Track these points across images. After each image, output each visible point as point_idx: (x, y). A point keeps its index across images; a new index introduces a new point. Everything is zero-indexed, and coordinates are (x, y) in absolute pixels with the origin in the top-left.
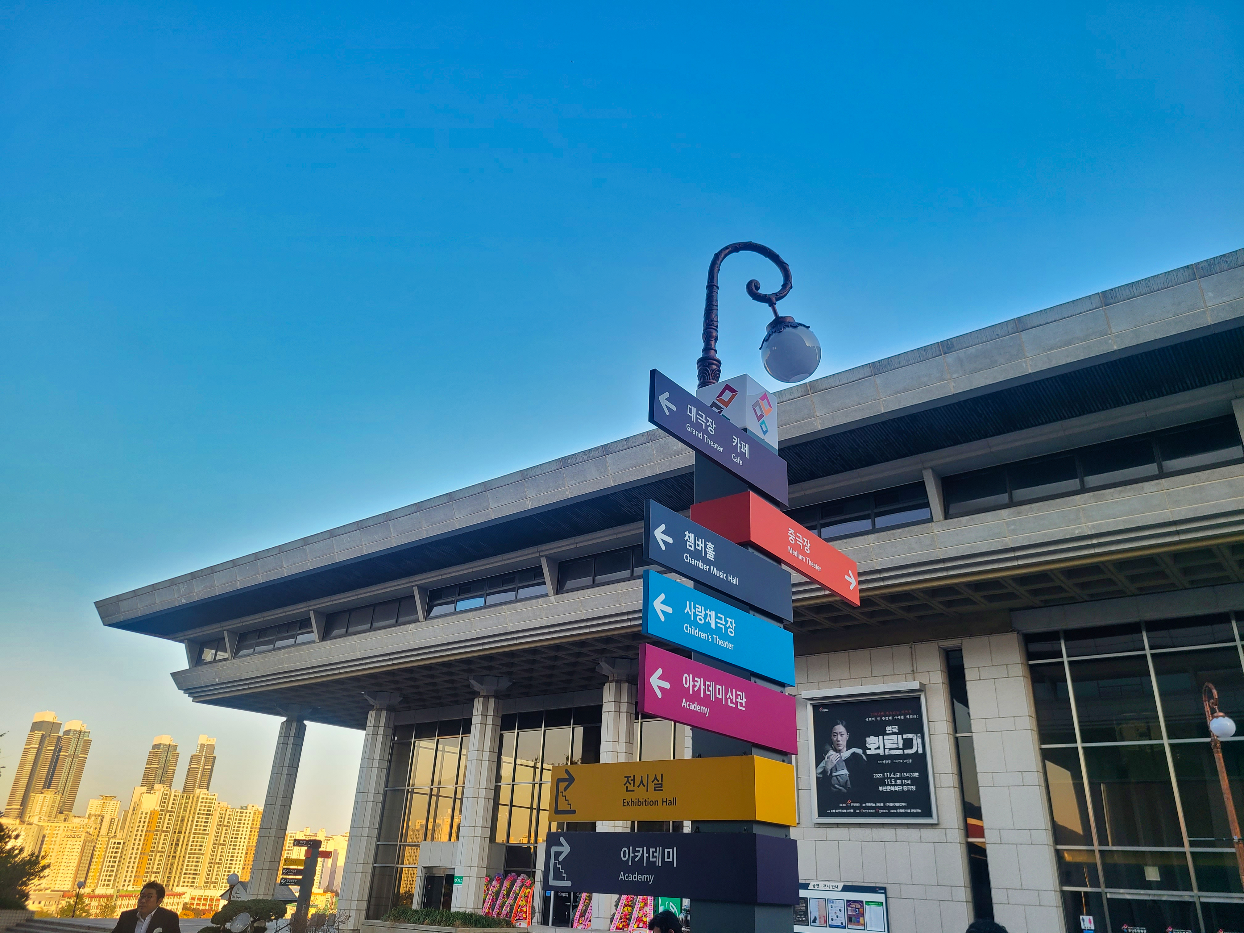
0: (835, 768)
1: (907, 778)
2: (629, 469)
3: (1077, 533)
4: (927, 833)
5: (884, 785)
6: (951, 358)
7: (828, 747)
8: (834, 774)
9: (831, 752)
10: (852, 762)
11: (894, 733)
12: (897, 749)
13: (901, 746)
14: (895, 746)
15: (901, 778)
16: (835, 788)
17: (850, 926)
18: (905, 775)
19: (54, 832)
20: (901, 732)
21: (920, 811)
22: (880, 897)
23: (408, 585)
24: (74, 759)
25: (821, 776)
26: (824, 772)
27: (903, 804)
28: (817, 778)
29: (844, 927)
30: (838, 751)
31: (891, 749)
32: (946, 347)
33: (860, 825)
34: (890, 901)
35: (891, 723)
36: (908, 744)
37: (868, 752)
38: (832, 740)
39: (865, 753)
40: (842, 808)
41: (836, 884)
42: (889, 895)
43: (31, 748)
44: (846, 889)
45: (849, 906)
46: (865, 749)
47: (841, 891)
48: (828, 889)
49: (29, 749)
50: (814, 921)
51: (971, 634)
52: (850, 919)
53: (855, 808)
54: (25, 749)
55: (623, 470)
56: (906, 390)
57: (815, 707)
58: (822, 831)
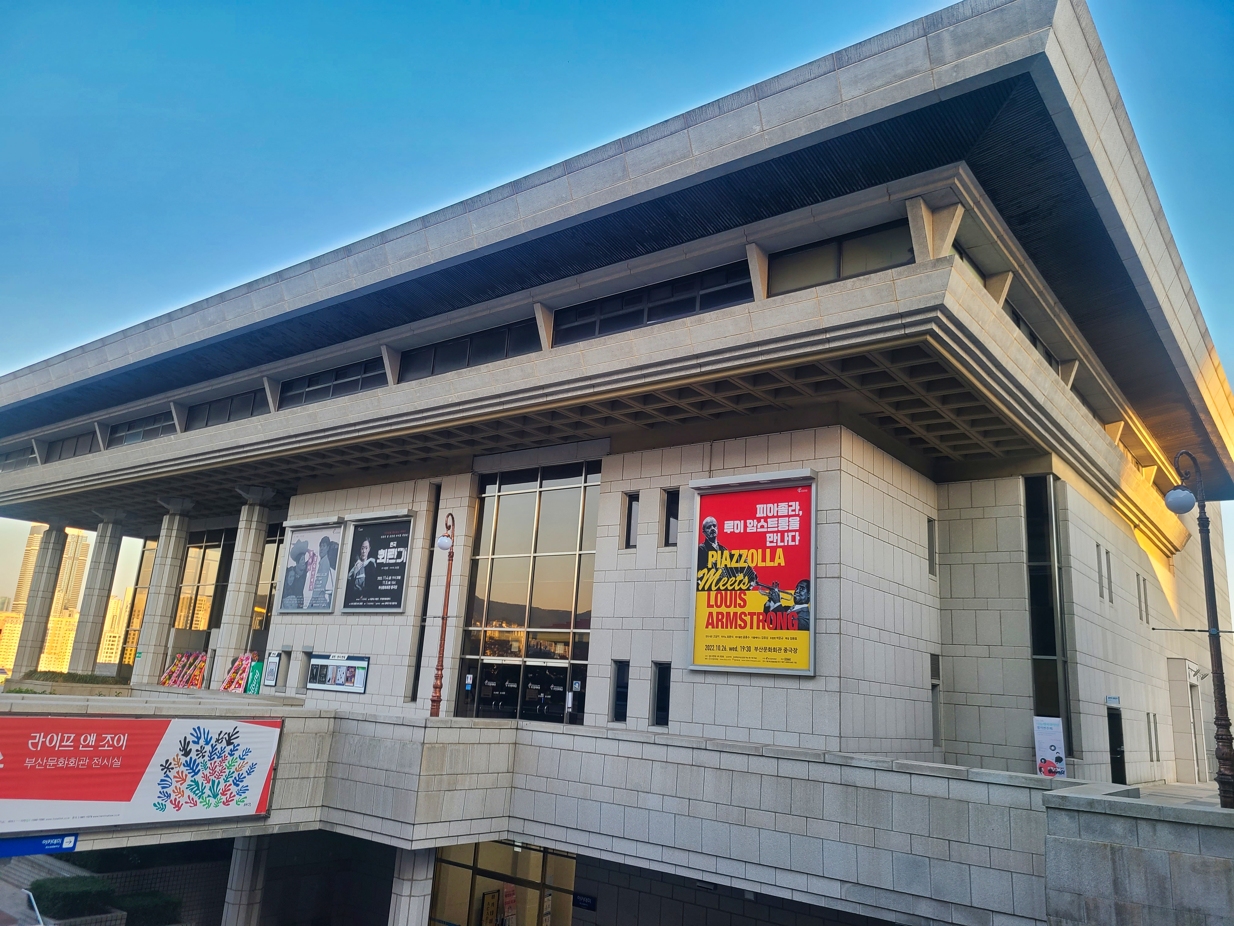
0: (359, 573)
1: (394, 580)
2: (185, 334)
3: (450, 401)
4: (398, 618)
5: (382, 585)
6: (351, 260)
7: (358, 557)
8: (357, 577)
9: (359, 561)
10: (369, 569)
11: (394, 547)
12: (393, 559)
13: (395, 557)
14: (392, 557)
15: (391, 580)
16: (356, 587)
17: (346, 684)
18: (394, 577)
19: (57, 626)
20: (397, 547)
21: (396, 603)
22: (364, 664)
23: (89, 421)
24: (75, 561)
25: (350, 578)
26: (353, 575)
27: (389, 599)
28: (348, 580)
29: (343, 685)
30: (362, 560)
31: (390, 559)
32: (348, 250)
33: (365, 614)
34: (370, 666)
35: (393, 540)
36: (399, 555)
37: (378, 561)
38: (360, 552)
39: (376, 561)
40: (358, 602)
41: (343, 655)
42: (370, 662)
43: (32, 549)
44: (350, 658)
45: (348, 670)
46: (377, 558)
47: (347, 660)
48: (339, 659)
49: (30, 550)
50: (329, 681)
51: (448, 473)
52: (347, 680)
53: (364, 602)
54: (26, 550)
55: (182, 335)
56: (330, 284)
57: (356, 527)
58: (345, 618)
